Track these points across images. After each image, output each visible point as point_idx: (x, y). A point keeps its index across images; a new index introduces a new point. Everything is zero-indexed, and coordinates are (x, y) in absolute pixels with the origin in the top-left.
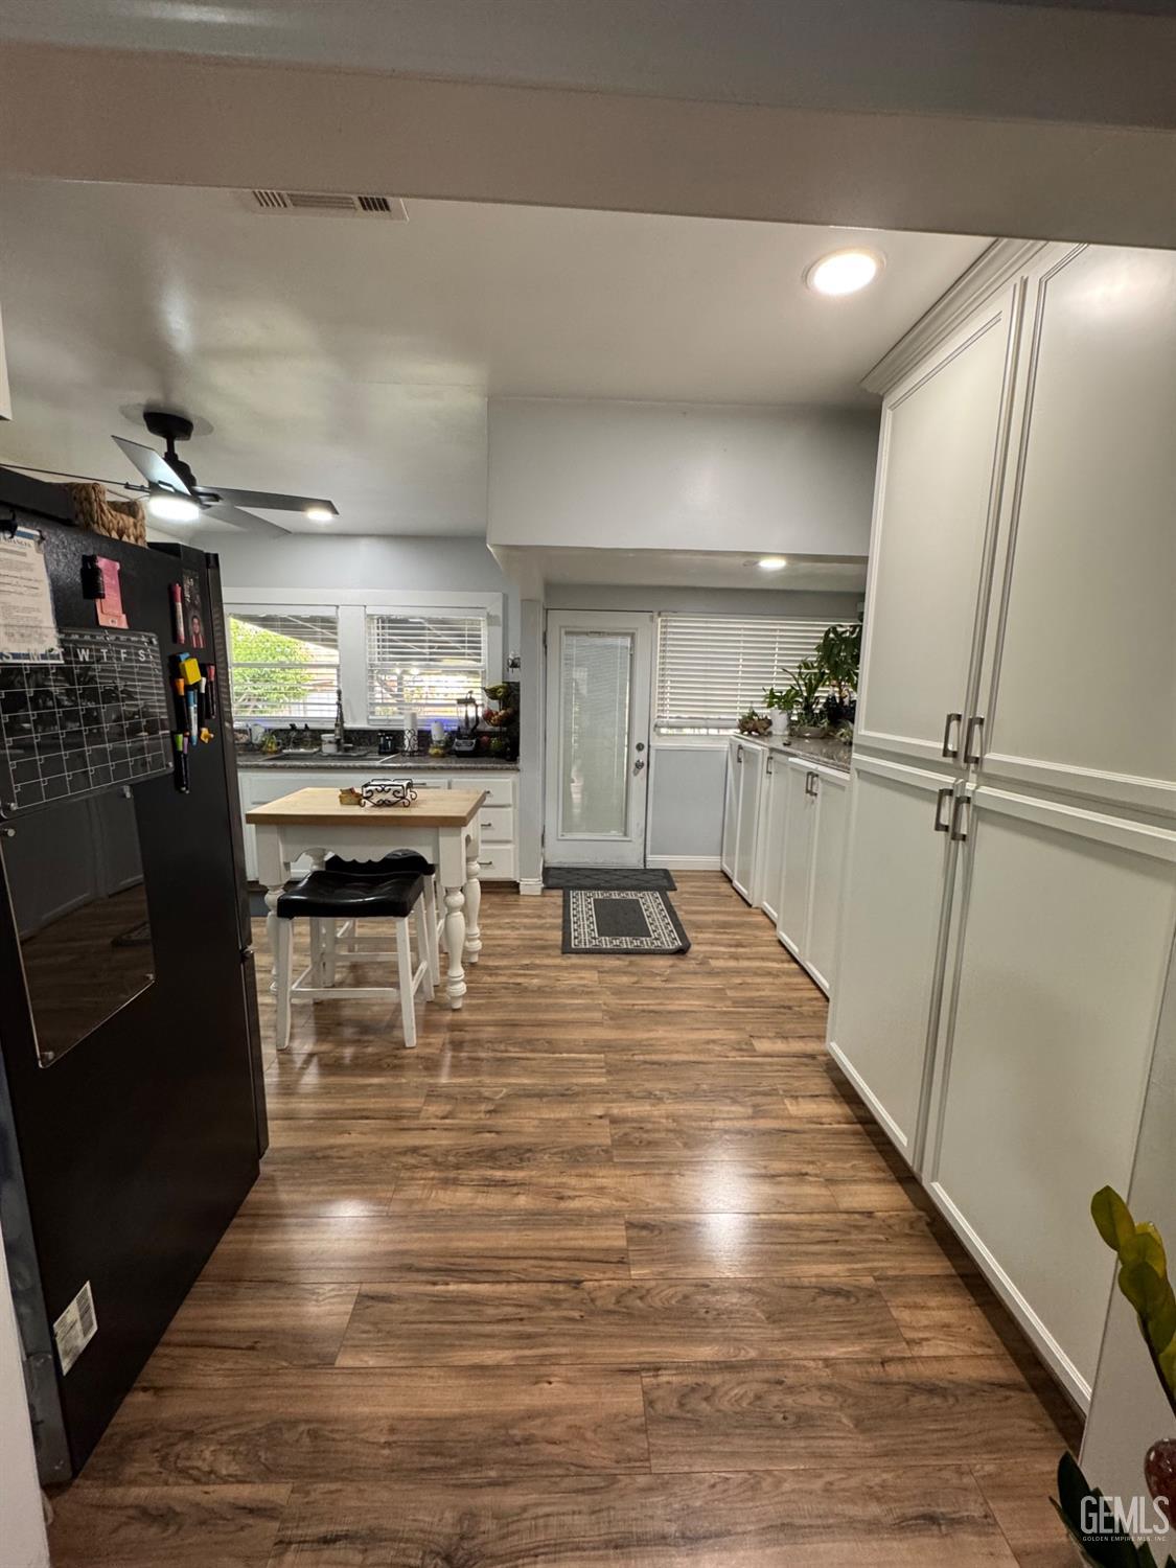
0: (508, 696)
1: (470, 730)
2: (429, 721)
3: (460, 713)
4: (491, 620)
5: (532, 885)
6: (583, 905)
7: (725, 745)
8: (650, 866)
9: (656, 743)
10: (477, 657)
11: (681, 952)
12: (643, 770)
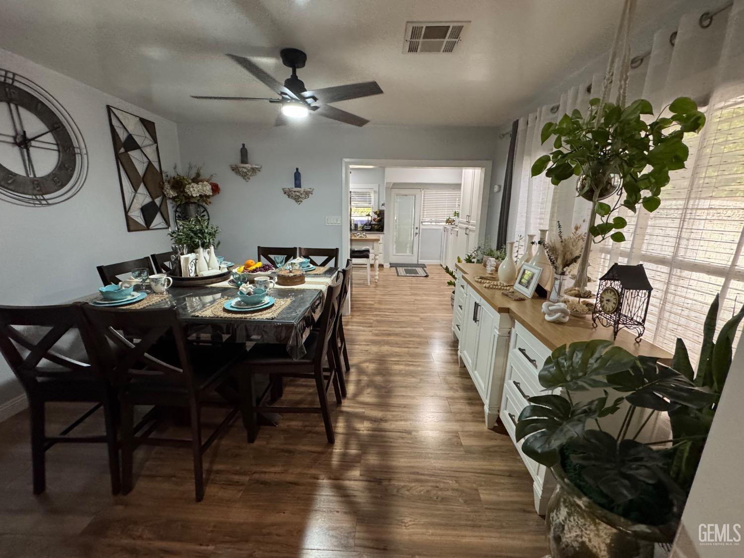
0: (381, 214)
1: (369, 224)
2: (357, 221)
3: (366, 219)
4: (375, 192)
5: (387, 266)
6: (401, 271)
7: (442, 228)
8: (419, 263)
9: (422, 227)
10: (370, 202)
11: (427, 276)
12: (418, 235)
